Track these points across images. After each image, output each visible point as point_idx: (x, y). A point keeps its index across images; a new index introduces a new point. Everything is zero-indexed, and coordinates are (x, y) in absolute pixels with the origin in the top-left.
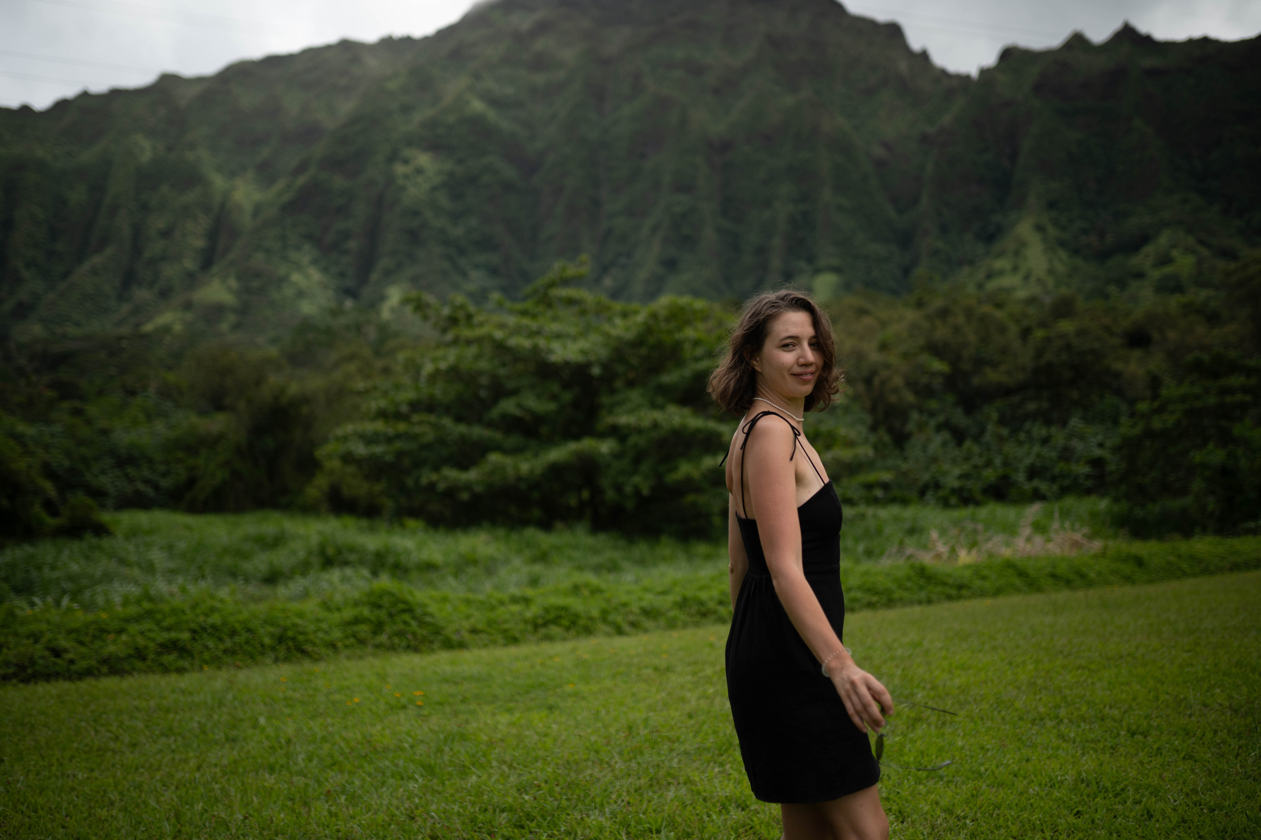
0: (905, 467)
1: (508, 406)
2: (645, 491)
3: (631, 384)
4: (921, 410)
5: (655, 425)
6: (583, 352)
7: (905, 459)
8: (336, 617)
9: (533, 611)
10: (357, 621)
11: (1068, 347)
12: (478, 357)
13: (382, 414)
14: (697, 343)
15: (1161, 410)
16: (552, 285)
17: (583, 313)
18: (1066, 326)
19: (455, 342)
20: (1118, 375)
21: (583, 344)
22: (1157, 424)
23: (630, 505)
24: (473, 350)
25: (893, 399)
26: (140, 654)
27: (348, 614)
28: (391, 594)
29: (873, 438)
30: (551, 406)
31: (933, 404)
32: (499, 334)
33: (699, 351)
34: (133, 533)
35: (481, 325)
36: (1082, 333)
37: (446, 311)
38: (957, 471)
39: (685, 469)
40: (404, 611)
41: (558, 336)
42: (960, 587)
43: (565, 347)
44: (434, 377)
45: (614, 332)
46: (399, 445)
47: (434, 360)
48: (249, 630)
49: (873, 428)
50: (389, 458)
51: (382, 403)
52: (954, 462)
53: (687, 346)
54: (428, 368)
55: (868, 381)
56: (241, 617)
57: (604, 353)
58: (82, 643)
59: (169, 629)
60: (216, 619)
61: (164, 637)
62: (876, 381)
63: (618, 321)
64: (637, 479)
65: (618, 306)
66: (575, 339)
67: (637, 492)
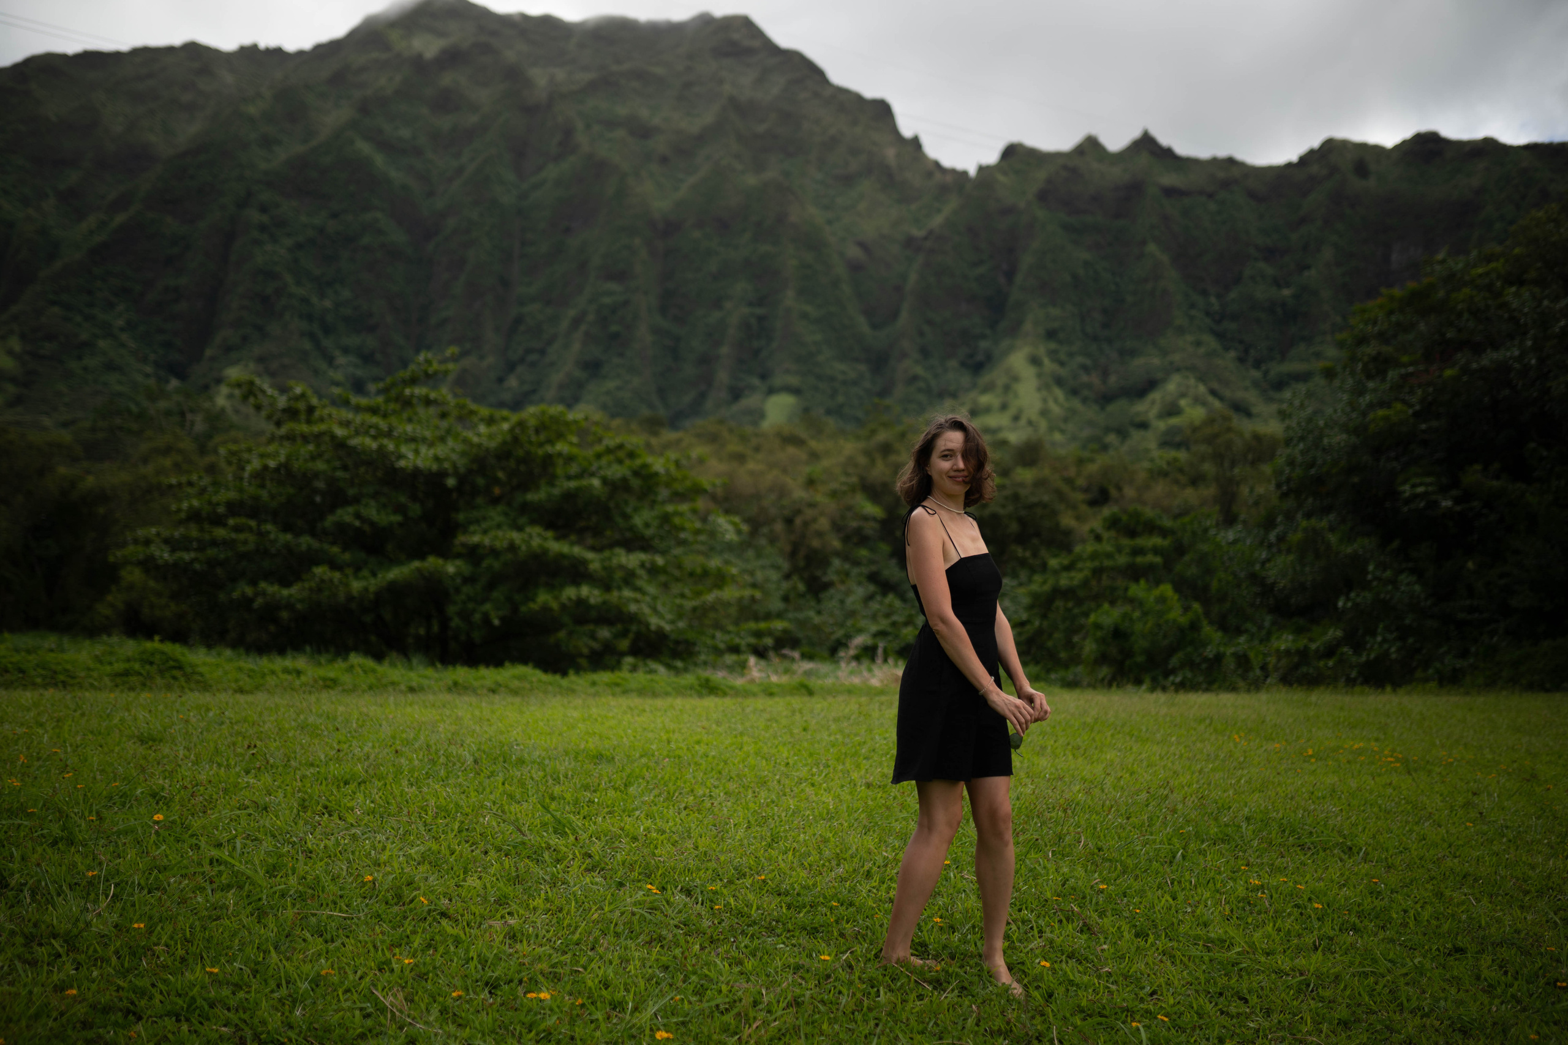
0: (817, 620)
1: (345, 515)
2: (496, 622)
3: (495, 501)
4: (845, 557)
5: (512, 547)
6: (437, 459)
7: (819, 613)
8: (108, 668)
10: (126, 673)
11: (1016, 497)
12: (313, 458)
13: (195, 516)
14: (570, 459)
15: (1068, 568)
16: (413, 381)
17: (444, 416)
18: (1025, 475)
19: (290, 438)
20: (1068, 533)
21: (441, 450)
22: (1064, 581)
23: (477, 636)
24: (311, 447)
25: (816, 543)
27: (119, 667)
28: (163, 653)
29: (786, 585)
30: (397, 518)
31: (863, 553)
32: (340, 432)
33: (574, 469)
35: (322, 420)
36: (1040, 483)
37: (282, 402)
38: (874, 628)
39: (543, 598)
40: (174, 668)
41: (413, 440)
43: (417, 452)
44: (260, 476)
45: (476, 440)
46: (211, 552)
47: (262, 456)
48: (21, 671)
49: (787, 577)
50: (197, 566)
51: (195, 503)
52: (874, 617)
53: (560, 462)
54: (256, 464)
55: (789, 521)
56: (14, 660)
57: (462, 463)
62: (798, 521)
63: (482, 429)
64: (487, 607)
65: (484, 411)
66: (431, 445)
67: (487, 620)
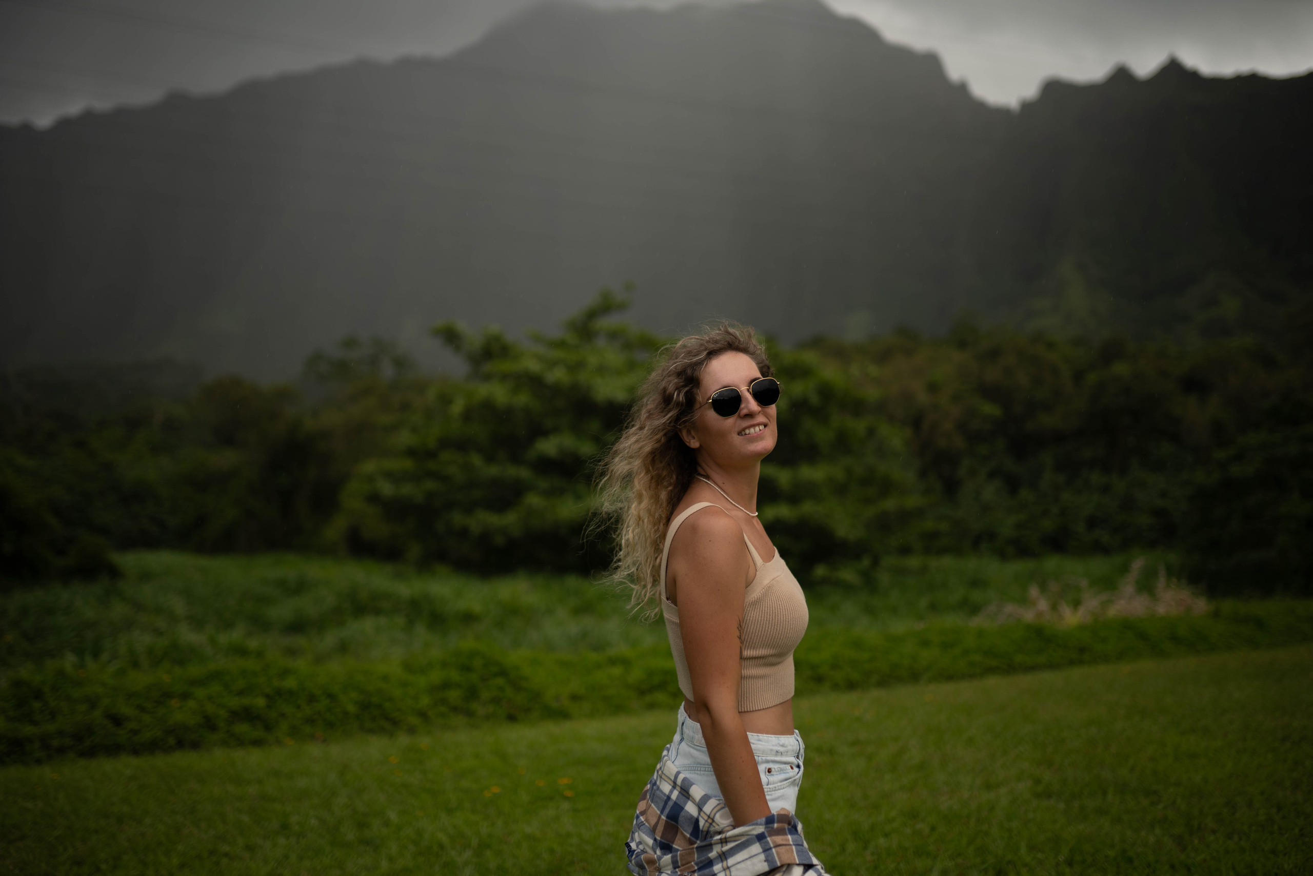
0: (957, 515)
1: (549, 446)
4: (972, 456)
6: (629, 388)
7: (957, 507)
8: (422, 680)
9: (636, 675)
10: (446, 685)
11: (1126, 391)
12: (515, 392)
15: (1239, 458)
17: (627, 348)
19: (490, 377)
20: (1177, 420)
21: (627, 380)
22: (1235, 472)
25: (943, 443)
26: (209, 724)
27: (436, 677)
29: (923, 484)
31: (984, 449)
32: (536, 368)
34: (146, 576)
35: (519, 358)
36: (1138, 376)
37: (480, 343)
38: (1012, 520)
40: (497, 674)
41: (601, 371)
42: (1082, 650)
43: (610, 383)
44: (466, 413)
47: (467, 394)
48: (331, 696)
50: (418, 499)
51: (411, 440)
52: (1009, 511)
54: (460, 404)
55: (917, 424)
58: (142, 709)
59: (241, 693)
60: (290, 683)
61: (235, 702)
62: (925, 424)
66: (619, 376)
